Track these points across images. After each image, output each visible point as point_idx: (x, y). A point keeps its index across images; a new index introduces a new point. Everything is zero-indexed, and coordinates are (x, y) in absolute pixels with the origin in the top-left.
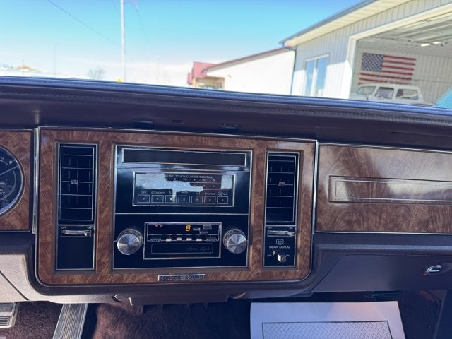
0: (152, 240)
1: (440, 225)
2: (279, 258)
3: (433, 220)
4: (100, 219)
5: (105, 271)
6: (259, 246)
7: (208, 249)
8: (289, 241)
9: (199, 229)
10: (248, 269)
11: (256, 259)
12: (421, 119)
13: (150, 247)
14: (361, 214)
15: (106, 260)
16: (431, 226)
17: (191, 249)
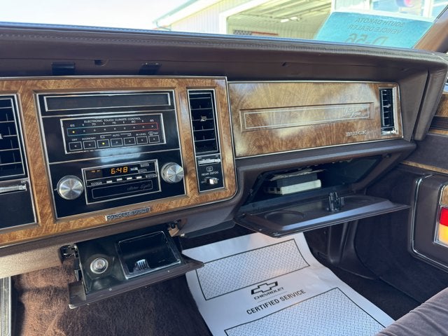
0: (93, 185)
1: (324, 139)
2: (212, 182)
3: (319, 136)
4: (34, 170)
5: (50, 221)
8: (217, 167)
9: (136, 169)
10: (187, 197)
11: (192, 186)
14: (268, 139)
15: (48, 210)
16: (318, 142)
17: (131, 188)
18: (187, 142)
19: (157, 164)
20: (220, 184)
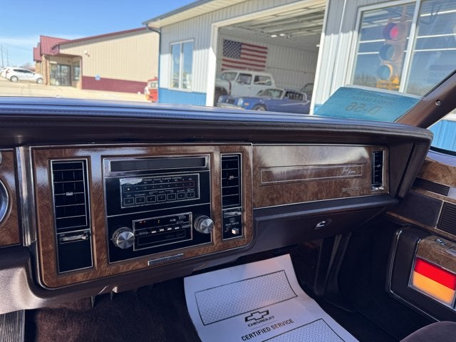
0: (140, 234)
1: (324, 194)
2: (234, 232)
3: (320, 191)
4: (95, 223)
5: (104, 266)
6: (220, 226)
7: (182, 234)
8: (238, 218)
9: (174, 220)
10: (213, 244)
11: (218, 235)
12: (319, 127)
13: (139, 240)
14: (279, 193)
15: (104, 256)
16: (319, 196)
17: (169, 236)
18: (217, 198)
19: (191, 216)
20: (240, 233)
